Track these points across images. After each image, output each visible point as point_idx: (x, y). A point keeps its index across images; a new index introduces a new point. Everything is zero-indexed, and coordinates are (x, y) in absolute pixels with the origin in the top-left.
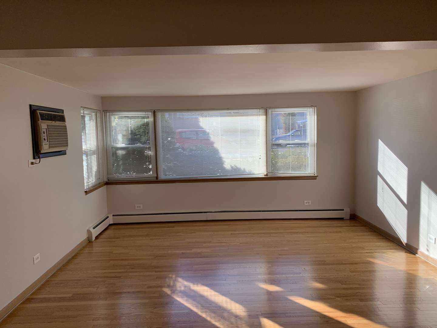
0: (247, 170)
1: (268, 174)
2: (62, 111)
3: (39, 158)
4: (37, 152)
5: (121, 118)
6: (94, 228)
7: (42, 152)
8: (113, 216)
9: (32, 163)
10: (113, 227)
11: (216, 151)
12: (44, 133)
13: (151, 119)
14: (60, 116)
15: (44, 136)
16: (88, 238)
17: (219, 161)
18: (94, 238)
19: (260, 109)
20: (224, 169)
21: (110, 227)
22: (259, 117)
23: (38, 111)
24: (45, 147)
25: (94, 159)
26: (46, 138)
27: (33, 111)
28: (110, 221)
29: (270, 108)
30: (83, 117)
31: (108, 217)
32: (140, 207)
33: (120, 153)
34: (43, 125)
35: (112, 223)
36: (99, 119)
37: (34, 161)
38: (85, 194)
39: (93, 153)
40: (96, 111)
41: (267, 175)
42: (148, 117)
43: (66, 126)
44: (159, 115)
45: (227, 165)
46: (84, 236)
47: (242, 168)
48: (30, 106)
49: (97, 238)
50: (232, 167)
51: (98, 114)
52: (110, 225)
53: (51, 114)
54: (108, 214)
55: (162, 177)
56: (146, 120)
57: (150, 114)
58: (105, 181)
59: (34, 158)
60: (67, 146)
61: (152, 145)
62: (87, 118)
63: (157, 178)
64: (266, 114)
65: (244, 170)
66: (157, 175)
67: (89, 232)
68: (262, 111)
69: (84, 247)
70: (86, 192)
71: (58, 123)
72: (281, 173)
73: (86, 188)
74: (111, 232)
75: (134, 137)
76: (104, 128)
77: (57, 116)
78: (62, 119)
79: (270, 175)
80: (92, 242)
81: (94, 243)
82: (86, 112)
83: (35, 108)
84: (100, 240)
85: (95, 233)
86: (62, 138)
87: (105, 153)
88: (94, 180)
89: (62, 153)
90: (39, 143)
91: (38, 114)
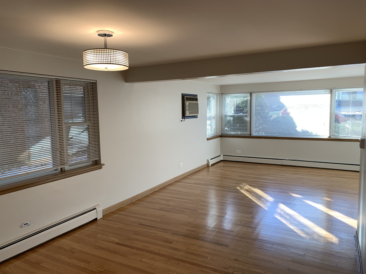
0: (314, 133)
1: (331, 136)
2: (197, 96)
3: (184, 118)
4: (184, 116)
5: (231, 98)
6: (211, 159)
7: (186, 116)
8: (223, 155)
9: (181, 121)
10: (223, 162)
11: (292, 119)
13: (249, 98)
14: (195, 98)
15: (187, 108)
16: (207, 164)
17: (292, 125)
18: (210, 165)
19: (326, 89)
20: (297, 131)
21: (221, 162)
22: (325, 95)
23: (185, 96)
24: (187, 114)
25: (214, 122)
26: (188, 109)
27: (183, 96)
28: (222, 158)
29: (334, 88)
30: (209, 98)
31: (220, 156)
33: (228, 118)
34: (187, 103)
35: (223, 160)
36: (218, 99)
37: (182, 120)
38: (207, 140)
39: (214, 118)
40: (217, 94)
41: (330, 137)
42: (247, 97)
43: (198, 103)
44: (254, 95)
45: (299, 129)
46: (205, 163)
47: (310, 132)
48: (182, 94)
49: (212, 165)
50: (302, 130)
51: (218, 96)
52: (221, 161)
53: (191, 97)
54: (221, 154)
55: (254, 134)
56: (245, 99)
57: (249, 95)
58: (220, 135)
59: (182, 119)
60: (198, 113)
61: (248, 114)
62: (211, 99)
63: (250, 134)
64: (331, 92)
65: (312, 133)
67: (208, 161)
68: (328, 91)
69: (204, 168)
70: (208, 139)
71: (194, 102)
72: (342, 136)
73: (208, 137)
74: (221, 164)
75: (239, 109)
76: (221, 104)
77: (194, 98)
78: (196, 100)
79: (332, 137)
80: (209, 166)
81: (210, 167)
82: (210, 95)
83: (184, 95)
84: (214, 166)
85: (211, 162)
86: (195, 109)
87: (221, 119)
88: (213, 133)
89: (196, 117)
90: (185, 112)
91: (185, 98)
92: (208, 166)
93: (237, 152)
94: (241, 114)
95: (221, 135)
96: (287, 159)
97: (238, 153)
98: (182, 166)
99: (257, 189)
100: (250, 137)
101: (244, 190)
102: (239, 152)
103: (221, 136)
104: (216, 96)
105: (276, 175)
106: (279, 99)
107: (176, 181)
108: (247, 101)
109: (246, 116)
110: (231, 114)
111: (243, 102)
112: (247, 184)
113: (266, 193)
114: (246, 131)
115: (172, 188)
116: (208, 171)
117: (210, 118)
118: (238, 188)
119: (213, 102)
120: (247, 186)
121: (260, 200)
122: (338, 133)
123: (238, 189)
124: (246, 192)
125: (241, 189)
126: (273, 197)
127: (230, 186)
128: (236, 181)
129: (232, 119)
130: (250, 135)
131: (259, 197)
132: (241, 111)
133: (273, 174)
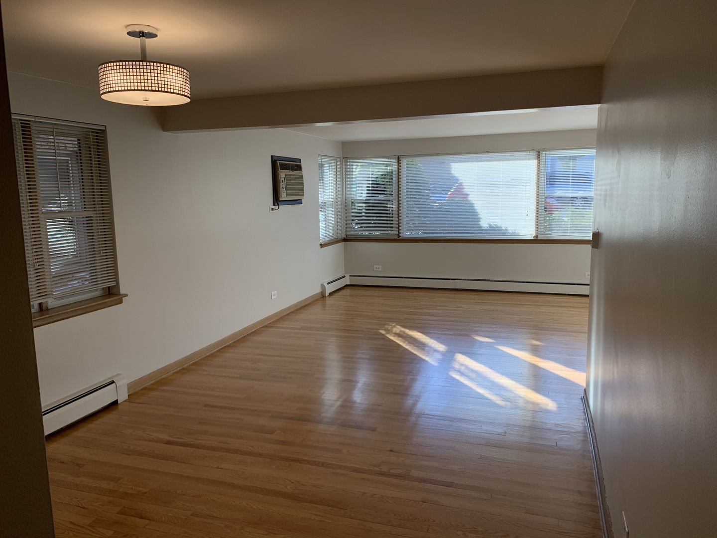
0: (511, 229)
1: (539, 235)
2: (299, 160)
3: (278, 205)
4: (276, 200)
5: (363, 166)
6: (328, 284)
7: (281, 199)
8: (350, 276)
9: (272, 209)
10: (350, 288)
11: (471, 206)
12: (283, 182)
13: (395, 167)
14: (297, 165)
15: (282, 185)
16: (322, 292)
17: (472, 215)
18: (327, 294)
19: (529, 151)
20: (480, 227)
21: (346, 288)
22: (527, 161)
23: (278, 162)
24: (283, 196)
25: (331, 212)
26: (284, 187)
27: (274, 161)
28: (347, 281)
29: (544, 150)
30: (321, 166)
31: (344, 277)
32: (379, 268)
33: (357, 205)
34: (282, 174)
35: (349, 284)
36: (338, 168)
37: (273, 207)
38: (320, 247)
39: (332, 204)
40: (336, 159)
41: (536, 236)
42: (391, 165)
43: (302, 176)
44: (404, 162)
45: (484, 224)
46: (318, 290)
47: (503, 227)
48: (272, 156)
49: (331, 294)
50: (490, 225)
51: (338, 163)
52: (347, 286)
53: (289, 164)
54: (345, 274)
55: (406, 234)
56: (389, 168)
57: (394, 161)
58: (343, 237)
59: (274, 205)
60: (303, 195)
61: (394, 198)
62: (326, 167)
63: (399, 235)
64: (539, 157)
65: (506, 230)
66: (399, 233)
67: (323, 286)
68: (534, 154)
69: (317, 300)
70: (322, 245)
71: (295, 173)
72: (556, 235)
73: (321, 241)
74: (347, 292)
75: (377, 188)
76: (344, 178)
77: (294, 165)
78: (299, 168)
79: (540, 237)
80: (326, 297)
81: (327, 299)
82: (324, 160)
83: (276, 158)
84: (334, 296)
85: (329, 289)
86: (298, 187)
87: (345, 206)
88: (331, 234)
89: (298, 202)
90: (279, 191)
91: (278, 165)
92: (322, 296)
93: (375, 269)
94: (381, 197)
95: (345, 237)
96: (463, 279)
97: (377, 270)
98: (276, 296)
99: (415, 331)
100: (399, 239)
101: (393, 335)
102: (379, 270)
103: (345, 240)
104: (333, 162)
105: (447, 306)
106: (449, 168)
107: (266, 327)
108: (390, 173)
109: (391, 202)
110: (362, 198)
111: (384, 176)
112: (397, 324)
113: (431, 338)
114: (391, 229)
115: (258, 338)
116: (324, 305)
117: (324, 206)
118: (383, 332)
119: (329, 175)
120: (398, 328)
121: (423, 350)
122: (550, 228)
123: (381, 334)
124: (396, 337)
125: (388, 333)
126: (444, 344)
127: (367, 329)
128: (378, 321)
129: (364, 206)
130: (399, 237)
131: (421, 346)
132: (382, 192)
133: (440, 306)
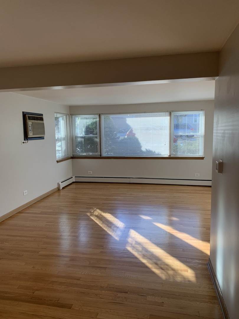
0: (157, 152)
2: (42, 115)
3: (27, 140)
4: (26, 137)
5: (81, 119)
6: (62, 182)
7: (29, 137)
8: (75, 177)
9: (23, 143)
10: (75, 184)
11: (137, 140)
12: (30, 127)
14: (40, 118)
16: (58, 188)
17: (138, 145)
18: (61, 188)
19: (166, 112)
22: (165, 117)
23: (27, 115)
24: (31, 135)
25: (64, 143)
26: (31, 130)
27: (24, 115)
28: (73, 180)
29: (173, 111)
30: (57, 119)
31: (72, 178)
33: (79, 139)
34: (30, 123)
36: (68, 120)
37: (24, 141)
39: (64, 139)
40: (66, 115)
41: (170, 156)
43: (44, 123)
44: (103, 117)
45: (143, 149)
46: (56, 186)
47: (153, 151)
48: (23, 112)
49: (63, 188)
51: (67, 117)
53: (35, 117)
54: (73, 176)
55: (104, 154)
59: (25, 140)
60: (44, 134)
61: (98, 135)
62: (60, 119)
63: (101, 155)
64: (170, 115)
66: (101, 153)
67: (59, 184)
68: (168, 113)
69: (54, 192)
70: (58, 162)
71: (39, 121)
73: (57, 159)
74: (73, 186)
75: (89, 130)
76: (71, 125)
78: (42, 119)
79: (172, 156)
80: (60, 190)
82: (58, 115)
83: (26, 113)
84: (65, 189)
85: (62, 185)
86: (41, 129)
87: (72, 140)
88: (63, 155)
89: (42, 138)
90: (27, 132)
91: (26, 117)
92: (58, 190)
93: (88, 173)
94: (91, 135)
95: (72, 156)
96: (134, 177)
98: (27, 193)
99: (107, 213)
100: (101, 157)
102: (91, 173)
103: (72, 158)
104: (65, 117)
105: (126, 194)
106: (126, 121)
108: (96, 123)
109: (96, 137)
110: (81, 135)
111: (92, 124)
114: (97, 152)
116: (59, 195)
117: (59, 140)
118: (89, 214)
119: (62, 123)
120: (98, 211)
121: (110, 227)
122: (177, 152)
123: (88, 216)
125: (91, 215)
126: (122, 222)
127: (80, 212)
128: (87, 205)
129: (83, 140)
132: (92, 133)
133: (122, 194)
